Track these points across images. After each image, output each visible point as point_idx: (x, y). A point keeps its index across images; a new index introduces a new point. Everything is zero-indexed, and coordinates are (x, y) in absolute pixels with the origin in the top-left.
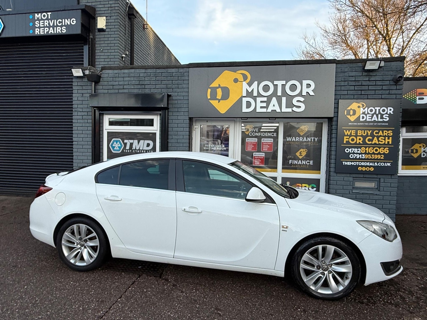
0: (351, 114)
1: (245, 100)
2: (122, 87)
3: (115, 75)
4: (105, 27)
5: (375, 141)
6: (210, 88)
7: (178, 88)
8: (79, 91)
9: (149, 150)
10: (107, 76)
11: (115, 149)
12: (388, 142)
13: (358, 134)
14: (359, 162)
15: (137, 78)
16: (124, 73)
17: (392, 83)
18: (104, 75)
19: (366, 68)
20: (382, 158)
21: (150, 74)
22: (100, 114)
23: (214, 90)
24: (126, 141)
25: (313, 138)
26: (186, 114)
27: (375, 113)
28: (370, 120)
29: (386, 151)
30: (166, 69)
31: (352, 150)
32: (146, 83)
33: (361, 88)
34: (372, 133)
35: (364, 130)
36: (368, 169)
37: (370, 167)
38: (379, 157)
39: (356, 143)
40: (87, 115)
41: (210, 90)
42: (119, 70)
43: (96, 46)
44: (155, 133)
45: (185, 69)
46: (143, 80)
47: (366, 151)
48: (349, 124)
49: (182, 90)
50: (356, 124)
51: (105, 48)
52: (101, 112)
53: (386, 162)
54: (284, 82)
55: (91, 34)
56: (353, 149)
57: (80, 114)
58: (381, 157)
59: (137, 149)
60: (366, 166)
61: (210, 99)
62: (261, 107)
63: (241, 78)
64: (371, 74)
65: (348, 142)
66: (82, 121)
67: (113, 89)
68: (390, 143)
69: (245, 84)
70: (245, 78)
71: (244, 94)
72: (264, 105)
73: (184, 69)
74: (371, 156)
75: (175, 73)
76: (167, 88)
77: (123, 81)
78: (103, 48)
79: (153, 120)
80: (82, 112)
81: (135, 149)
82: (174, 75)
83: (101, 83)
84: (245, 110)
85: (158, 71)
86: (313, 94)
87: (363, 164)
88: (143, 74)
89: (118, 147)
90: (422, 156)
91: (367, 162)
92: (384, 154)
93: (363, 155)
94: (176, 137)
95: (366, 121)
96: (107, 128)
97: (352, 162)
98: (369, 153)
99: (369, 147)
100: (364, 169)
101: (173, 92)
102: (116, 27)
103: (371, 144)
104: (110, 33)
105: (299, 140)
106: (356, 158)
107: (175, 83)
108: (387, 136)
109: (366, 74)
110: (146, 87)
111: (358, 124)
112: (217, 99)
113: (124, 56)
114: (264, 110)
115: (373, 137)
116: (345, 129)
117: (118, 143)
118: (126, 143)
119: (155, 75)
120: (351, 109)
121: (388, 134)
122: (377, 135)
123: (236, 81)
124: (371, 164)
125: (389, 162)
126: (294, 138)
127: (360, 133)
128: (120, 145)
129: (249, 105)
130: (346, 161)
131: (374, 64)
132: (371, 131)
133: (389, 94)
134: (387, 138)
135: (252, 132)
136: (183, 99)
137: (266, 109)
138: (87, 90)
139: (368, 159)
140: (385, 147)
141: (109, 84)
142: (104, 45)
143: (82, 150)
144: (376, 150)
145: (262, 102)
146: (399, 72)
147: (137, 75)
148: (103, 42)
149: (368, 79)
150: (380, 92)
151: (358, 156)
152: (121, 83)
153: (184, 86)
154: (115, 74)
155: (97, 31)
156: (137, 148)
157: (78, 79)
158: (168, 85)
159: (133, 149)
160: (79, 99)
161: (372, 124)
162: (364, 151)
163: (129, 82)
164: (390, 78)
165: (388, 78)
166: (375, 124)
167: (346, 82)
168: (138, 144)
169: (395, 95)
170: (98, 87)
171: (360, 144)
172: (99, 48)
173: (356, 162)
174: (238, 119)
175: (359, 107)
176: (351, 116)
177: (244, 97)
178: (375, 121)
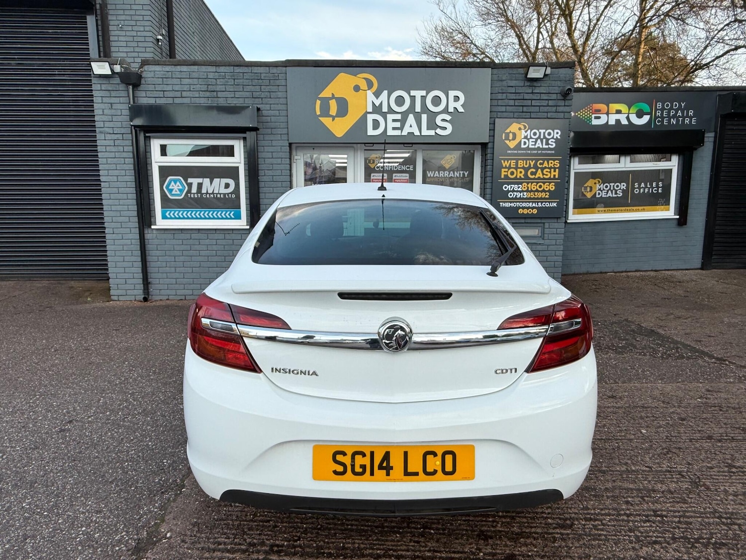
0: (511, 138)
1: (370, 118)
2: (178, 94)
3: (165, 75)
5: (539, 174)
6: (320, 99)
7: (270, 98)
8: (105, 100)
9: (230, 193)
10: (153, 76)
11: (174, 192)
12: (555, 176)
13: (519, 166)
14: (520, 202)
15: (203, 81)
16: (181, 72)
17: (559, 97)
18: (147, 74)
19: (528, 77)
20: (547, 197)
21: (224, 74)
22: (145, 137)
23: (325, 102)
24: (190, 180)
25: (461, 172)
26: (285, 137)
27: (539, 137)
28: (533, 147)
29: (552, 187)
30: (250, 68)
31: (511, 187)
32: (218, 88)
33: (522, 103)
34: (536, 164)
35: (526, 160)
36: (530, 211)
37: (533, 208)
38: (543, 195)
39: (516, 178)
40: (123, 140)
41: (320, 102)
42: (173, 66)
43: (110, 18)
44: (238, 167)
45: (280, 68)
46: (213, 84)
47: (528, 188)
48: (508, 152)
49: (277, 101)
50: (516, 152)
51: (127, 23)
52: (147, 135)
53: (552, 202)
56: (513, 186)
57: (108, 137)
58: (546, 195)
60: (528, 208)
61: (320, 116)
62: (394, 129)
63: (363, 85)
64: (535, 84)
65: (506, 177)
66: (113, 149)
67: (164, 97)
68: (557, 177)
69: (370, 93)
70: (370, 85)
71: (370, 109)
72: (398, 125)
73: (278, 68)
74: (534, 194)
75: (264, 75)
76: (253, 98)
77: (181, 84)
78: (122, 22)
79: (232, 147)
80: (113, 133)
81: (205, 192)
82: (262, 78)
83: (142, 87)
84: (371, 132)
85: (237, 70)
86: (463, 111)
87: (524, 205)
88: (213, 74)
89: (178, 191)
90: (597, 196)
91: (529, 202)
92: (549, 191)
93: (525, 193)
94: (270, 173)
95: (528, 148)
96: (157, 160)
97: (511, 202)
98: (532, 191)
99: (532, 183)
100: (525, 211)
101: (262, 104)
103: (534, 179)
105: (444, 175)
106: (516, 198)
107: (264, 89)
108: (552, 168)
109: (528, 84)
110: (220, 94)
111: (519, 152)
112: (331, 116)
113: (160, 37)
114: (397, 133)
115: (537, 168)
116: (502, 159)
117: (178, 183)
118: (191, 184)
119: (234, 76)
120: (510, 132)
121: (554, 164)
122: (541, 166)
123: (357, 88)
124: (534, 205)
125: (555, 202)
126: (437, 172)
127: (520, 164)
128: (181, 187)
129: (376, 124)
130: (504, 202)
131: (538, 71)
132: (534, 161)
133: (556, 112)
134: (552, 170)
135: (380, 165)
136: (278, 115)
137: (400, 131)
138: (118, 98)
139: (530, 198)
140: (550, 183)
141: (157, 89)
142: (123, 17)
143: (119, 196)
144: (540, 187)
145: (394, 121)
146: (568, 82)
147: (203, 75)
148: (121, 12)
149: (530, 91)
150: (546, 109)
151: (519, 195)
152: (177, 88)
153: (280, 94)
156: (210, 191)
157: (102, 79)
158: (254, 93)
159: (203, 192)
160: (106, 112)
161: (535, 152)
162: (526, 188)
163: (191, 86)
164: (557, 90)
165: (555, 90)
166: (540, 152)
167: (505, 95)
168: (211, 184)
169: (563, 114)
170: (138, 94)
171: (520, 178)
172: (116, 23)
173: (516, 202)
174: (359, 145)
175: (520, 129)
176: (510, 141)
177: (370, 113)
178: (539, 148)
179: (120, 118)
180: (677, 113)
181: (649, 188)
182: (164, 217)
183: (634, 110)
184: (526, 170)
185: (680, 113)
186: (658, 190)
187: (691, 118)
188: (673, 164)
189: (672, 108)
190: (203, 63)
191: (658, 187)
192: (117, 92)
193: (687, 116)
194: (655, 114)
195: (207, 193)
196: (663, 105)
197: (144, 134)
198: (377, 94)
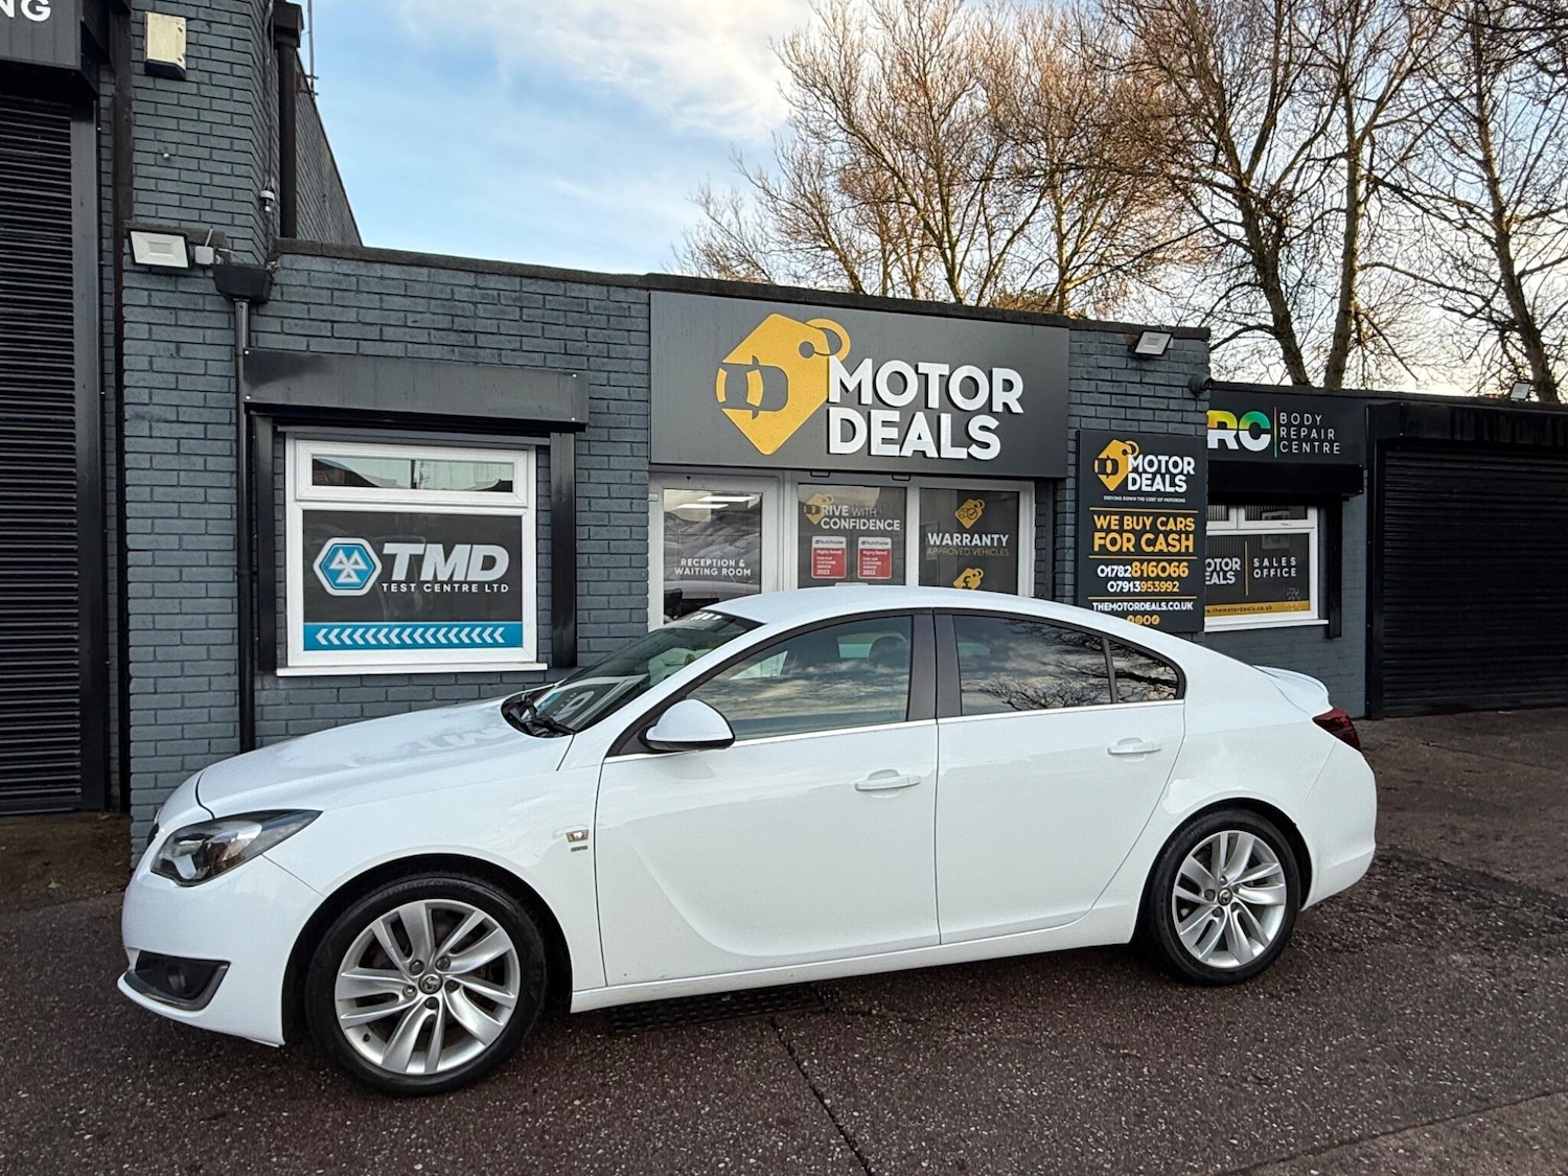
0: (1109, 470)
1: (837, 415)
2: (374, 333)
3: (341, 282)
4: (184, 61)
5: (1161, 545)
6: (726, 367)
7: (609, 357)
8: (159, 333)
9: (495, 582)
10: (304, 281)
11: (342, 579)
12: (1187, 547)
13: (1126, 527)
14: (1128, 601)
15: (443, 306)
16: (382, 278)
17: (1187, 393)
18: (287, 275)
19: (1138, 350)
20: (1176, 590)
21: (495, 293)
22: (275, 435)
23: (738, 374)
24: (389, 549)
25: (996, 536)
26: (641, 450)
27: (1158, 471)
28: (1149, 489)
29: (1183, 571)
30: (562, 285)
31: (1113, 570)
32: (481, 325)
33: (1125, 401)
34: (1154, 523)
35: (1138, 515)
36: (1147, 620)
38: (1167, 586)
39: (1120, 552)
40: (205, 439)
41: (725, 373)
42: (362, 263)
43: (136, 132)
44: (519, 518)
45: (636, 291)
46: (468, 314)
47: (1142, 571)
48: (1106, 498)
49: (624, 365)
50: (1119, 498)
51: (182, 150)
52: (280, 429)
54: (945, 369)
55: (104, 77)
56: (1115, 567)
57: (161, 429)
58: (1174, 586)
59: (439, 579)
60: (1144, 613)
61: (725, 405)
62: (885, 441)
63: (821, 344)
64: (1145, 366)
65: (1103, 549)
66: (174, 463)
67: (333, 337)
68: (1191, 550)
69: (835, 362)
70: (835, 345)
71: (835, 397)
72: (893, 433)
73: (630, 291)
74: (1154, 585)
75: (596, 303)
76: (566, 354)
77: (381, 309)
78: (172, 148)
79: (508, 468)
80: (178, 422)
81: (430, 578)
82: (592, 310)
83: (272, 308)
84: (837, 446)
85: (531, 286)
86: (1020, 411)
87: (1137, 606)
88: (469, 290)
89: (353, 574)
91: (1145, 601)
92: (1179, 578)
93: (1137, 583)
94: (604, 533)
95: (1139, 492)
96: (301, 493)
97: (1113, 602)
98: (1149, 578)
99: (1149, 561)
100: (1139, 620)
101: (590, 370)
102: (238, 70)
103: (1152, 554)
104: (204, 90)
105: (961, 541)
106: (1121, 593)
107: (595, 336)
108: (1183, 532)
109: (1134, 364)
110: (483, 340)
111: (1125, 498)
112: (750, 407)
113: (268, 194)
114: (893, 450)
115: (1156, 532)
116: (1095, 512)
117: (356, 556)
118: (394, 556)
119: (519, 299)
120: (1108, 458)
121: (1186, 525)
122: (1164, 528)
123: (807, 350)
124: (1154, 607)
125: (1189, 600)
126: (947, 535)
127: (1128, 522)
128: (363, 566)
129: (849, 430)
130: (1101, 601)
131: (1156, 342)
132: (1151, 518)
133: (1182, 422)
134: (1183, 536)
135: (831, 518)
136: (627, 397)
137: (898, 447)
138: (200, 331)
139: (1147, 593)
140: (1180, 561)
141: (312, 317)
142: (176, 136)
143: (180, 589)
145: (885, 424)
146: (1200, 366)
147: (442, 292)
148: (172, 124)
149: (1138, 380)
150: (1165, 415)
151: (1126, 586)
152: (369, 317)
153: (633, 351)
154: (341, 277)
155: (139, 68)
156: (443, 577)
157: (154, 278)
158: (569, 343)
159: (422, 578)
160: (158, 364)
161: (1153, 499)
162: (1139, 573)
163: (409, 314)
164: (1183, 380)
165: (1178, 379)
166: (1160, 500)
167: (1092, 382)
168: (446, 558)
169: (1193, 427)
170: (261, 323)
171: (1128, 552)
172: (156, 147)
173: (1122, 601)
174: (788, 473)
175: (1125, 452)
176: (1108, 475)
177: (834, 404)
178: (1158, 493)
179: (201, 383)
180: (1310, 433)
181: (1276, 568)
182: (311, 644)
183: (1245, 424)
184: (1138, 535)
185: (1314, 434)
186: (1290, 572)
187: (1331, 442)
188: (1309, 524)
189: (1301, 425)
190: (443, 264)
191: (1289, 566)
192: (198, 314)
193: (1326, 440)
194: (1279, 433)
195: (435, 580)
196: (1289, 418)
197: (274, 429)
198: (851, 366)
